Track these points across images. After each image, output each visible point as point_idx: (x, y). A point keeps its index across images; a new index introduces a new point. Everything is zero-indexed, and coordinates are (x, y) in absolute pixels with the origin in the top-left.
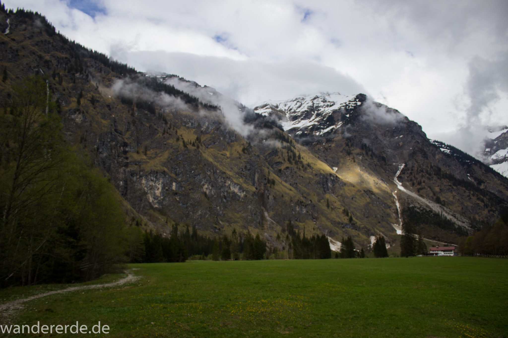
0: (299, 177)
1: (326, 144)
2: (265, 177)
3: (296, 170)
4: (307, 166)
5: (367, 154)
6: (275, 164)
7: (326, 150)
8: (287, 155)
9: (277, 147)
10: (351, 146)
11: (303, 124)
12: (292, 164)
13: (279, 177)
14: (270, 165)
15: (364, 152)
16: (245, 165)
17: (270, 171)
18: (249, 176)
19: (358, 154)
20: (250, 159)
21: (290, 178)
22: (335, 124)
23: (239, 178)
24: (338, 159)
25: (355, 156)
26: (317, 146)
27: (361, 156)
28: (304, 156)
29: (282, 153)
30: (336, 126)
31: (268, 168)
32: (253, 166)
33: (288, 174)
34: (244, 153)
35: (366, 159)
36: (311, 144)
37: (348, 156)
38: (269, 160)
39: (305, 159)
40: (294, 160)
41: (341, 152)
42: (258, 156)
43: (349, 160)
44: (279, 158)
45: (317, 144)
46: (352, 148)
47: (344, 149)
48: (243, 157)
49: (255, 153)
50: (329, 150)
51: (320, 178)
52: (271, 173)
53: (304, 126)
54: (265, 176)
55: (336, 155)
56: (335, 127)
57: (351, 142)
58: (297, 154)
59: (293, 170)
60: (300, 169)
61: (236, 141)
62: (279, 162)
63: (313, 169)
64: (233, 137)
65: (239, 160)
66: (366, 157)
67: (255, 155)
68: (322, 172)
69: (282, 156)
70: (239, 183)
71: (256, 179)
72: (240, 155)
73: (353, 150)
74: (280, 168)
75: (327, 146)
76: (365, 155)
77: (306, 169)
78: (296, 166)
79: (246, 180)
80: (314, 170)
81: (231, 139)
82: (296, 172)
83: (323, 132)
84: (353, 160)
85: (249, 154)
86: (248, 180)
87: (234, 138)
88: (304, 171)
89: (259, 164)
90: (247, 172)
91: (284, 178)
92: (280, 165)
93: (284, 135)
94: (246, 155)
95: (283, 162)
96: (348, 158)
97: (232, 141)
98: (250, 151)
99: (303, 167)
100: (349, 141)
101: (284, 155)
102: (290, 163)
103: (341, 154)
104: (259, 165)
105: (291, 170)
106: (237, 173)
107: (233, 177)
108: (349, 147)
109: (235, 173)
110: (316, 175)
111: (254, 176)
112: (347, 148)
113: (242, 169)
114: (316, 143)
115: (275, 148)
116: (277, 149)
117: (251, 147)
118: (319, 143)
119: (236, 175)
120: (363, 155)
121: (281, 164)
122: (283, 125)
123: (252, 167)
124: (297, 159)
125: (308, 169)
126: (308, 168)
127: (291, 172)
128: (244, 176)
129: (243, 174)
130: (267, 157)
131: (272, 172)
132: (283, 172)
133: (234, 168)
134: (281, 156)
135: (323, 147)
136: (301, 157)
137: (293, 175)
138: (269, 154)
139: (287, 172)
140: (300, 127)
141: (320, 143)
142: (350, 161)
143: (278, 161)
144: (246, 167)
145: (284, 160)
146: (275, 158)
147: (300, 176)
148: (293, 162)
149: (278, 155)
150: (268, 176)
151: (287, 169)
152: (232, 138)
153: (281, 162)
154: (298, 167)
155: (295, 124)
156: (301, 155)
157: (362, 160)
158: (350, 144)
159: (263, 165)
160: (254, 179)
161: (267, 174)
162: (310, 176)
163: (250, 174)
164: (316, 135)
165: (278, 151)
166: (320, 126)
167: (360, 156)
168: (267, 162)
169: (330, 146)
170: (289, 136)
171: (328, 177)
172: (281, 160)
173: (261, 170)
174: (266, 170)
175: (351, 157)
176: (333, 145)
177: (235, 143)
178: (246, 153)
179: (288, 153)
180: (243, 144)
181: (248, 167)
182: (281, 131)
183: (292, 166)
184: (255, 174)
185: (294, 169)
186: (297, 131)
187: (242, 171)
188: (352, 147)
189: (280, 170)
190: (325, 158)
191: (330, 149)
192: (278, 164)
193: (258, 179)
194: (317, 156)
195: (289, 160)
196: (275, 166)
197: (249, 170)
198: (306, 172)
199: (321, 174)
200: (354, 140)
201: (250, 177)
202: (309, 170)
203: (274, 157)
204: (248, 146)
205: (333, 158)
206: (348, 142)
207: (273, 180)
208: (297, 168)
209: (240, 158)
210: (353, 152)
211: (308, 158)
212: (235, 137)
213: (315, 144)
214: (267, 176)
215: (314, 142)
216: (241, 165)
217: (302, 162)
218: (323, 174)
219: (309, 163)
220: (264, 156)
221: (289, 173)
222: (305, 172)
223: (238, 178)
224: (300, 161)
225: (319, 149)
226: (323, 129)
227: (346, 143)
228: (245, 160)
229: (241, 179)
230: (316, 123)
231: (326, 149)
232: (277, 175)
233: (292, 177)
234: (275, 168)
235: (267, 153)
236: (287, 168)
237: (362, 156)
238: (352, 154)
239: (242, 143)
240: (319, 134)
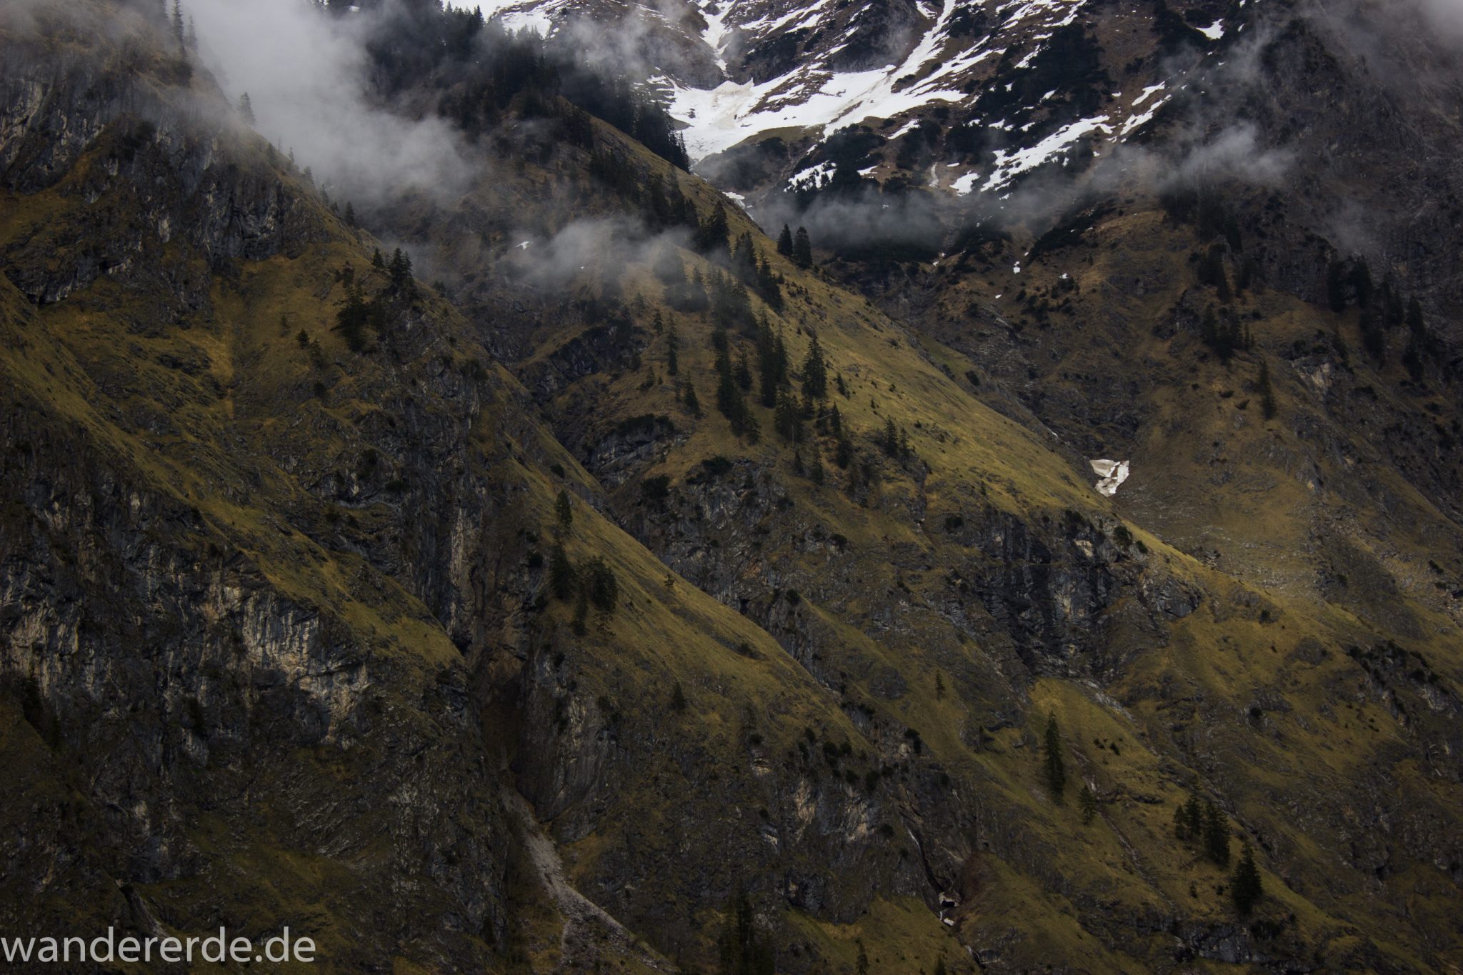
0: (813, 546)
1: (1035, 268)
2: (531, 547)
3: (786, 482)
4: (877, 451)
5: (1373, 346)
6: (614, 440)
7: (1031, 319)
8: (709, 358)
9: (629, 299)
10: (1243, 283)
11: (843, 102)
12: (754, 439)
13: (645, 541)
14: (571, 449)
15: (1349, 334)
16: (368, 447)
17: (573, 496)
18: (395, 539)
19: (1295, 350)
20: (409, 401)
21: (738, 549)
22: (1111, 100)
23: (314, 553)
24: (1134, 389)
25: (1275, 364)
26: (962, 284)
27: (1326, 368)
28: (854, 369)
29: (674, 342)
30: (1116, 122)
31: (558, 471)
32: (429, 457)
33: (721, 516)
34: (356, 345)
35: (1369, 390)
36: (913, 271)
37: (1215, 367)
38: (562, 401)
39: (864, 393)
40: (768, 401)
41: (1158, 332)
42: (474, 372)
43: (1227, 395)
44: (645, 387)
45: (962, 269)
46: (1252, 302)
47: (1181, 309)
48: (347, 380)
49: (445, 347)
50: (1056, 319)
51: (989, 551)
52: (584, 508)
53: (857, 117)
54: (533, 540)
55: (1116, 355)
56: (1107, 129)
57: (1237, 246)
58: (797, 357)
59: (760, 488)
60: (818, 475)
61: (286, 244)
62: (646, 423)
63: (930, 479)
64: (259, 212)
65: (316, 403)
66: (1366, 377)
67: (447, 361)
68: (1006, 502)
69: (673, 371)
70: (312, 595)
71: (458, 561)
72: (320, 363)
73: (1256, 316)
74: (655, 471)
75: (1040, 282)
76: (1353, 360)
77: (869, 473)
78: (788, 454)
79: (371, 568)
80: (937, 487)
81: (243, 233)
82: (784, 503)
83: (1008, 165)
84: (1254, 401)
85: (397, 358)
86: (391, 573)
87: (269, 221)
88: (850, 492)
89: (482, 439)
90: (380, 500)
91: (694, 550)
92: (655, 447)
93: (686, 192)
94: (369, 363)
95: (676, 416)
96: (1218, 386)
97: (253, 249)
98: (402, 328)
99: (843, 457)
100: (1222, 240)
101: (684, 362)
102: (743, 426)
103: (1158, 352)
104: (485, 448)
105: (749, 484)
106: (300, 517)
107: (264, 550)
108: (1224, 295)
109: (277, 518)
110: (954, 523)
111: (441, 535)
112: (1210, 295)
113: (339, 478)
114: (954, 259)
115: (615, 304)
116: (626, 312)
117: (415, 295)
118: (971, 262)
119: (288, 534)
120: (1338, 359)
121: (659, 438)
122: (677, 111)
123: (420, 465)
124: (797, 393)
125: (889, 480)
126: (890, 467)
127: (750, 502)
128: (356, 542)
129: (352, 521)
130: (552, 382)
131: (588, 508)
132: (682, 501)
133: (274, 477)
134: (661, 372)
135: (1006, 290)
136: (830, 375)
137: (763, 531)
138: (564, 353)
139: (714, 500)
140: (822, 128)
141: (982, 259)
142: (1229, 405)
143: (640, 408)
144: (371, 460)
145: (691, 404)
146: (615, 387)
147: (818, 536)
148: (766, 418)
149: (636, 366)
150: (557, 536)
151: (710, 482)
152: (252, 225)
153: (664, 421)
154: (808, 462)
155: (777, 107)
156: (826, 358)
157: (1331, 400)
158: (1229, 269)
159: (517, 447)
160: (440, 565)
161: (550, 517)
162: (907, 534)
163: (408, 524)
164: (950, 194)
165: (639, 330)
166: (985, 122)
167: (1318, 363)
168: (545, 418)
169: (1069, 285)
170: (731, 202)
171: (1057, 542)
172: (661, 404)
173: (496, 487)
174: (543, 489)
175: (1246, 371)
176: (1092, 278)
177: (281, 260)
178: (372, 351)
179: (719, 342)
180: (346, 276)
181: (393, 461)
182: (661, 167)
183: (751, 452)
184: (446, 520)
185: (768, 479)
186: (794, 162)
187: (344, 495)
188: (1247, 293)
189: (657, 489)
190: (1029, 385)
191: (1067, 309)
192: (640, 436)
193: (477, 560)
194: (963, 365)
195: (728, 404)
196: (610, 453)
197: (396, 489)
198: (872, 501)
199: (991, 512)
200: (1262, 235)
201: (405, 549)
202: (897, 485)
203: (603, 377)
204: (393, 291)
205: (1088, 381)
206: (1219, 249)
207: (597, 564)
208: (798, 468)
209: (320, 390)
210: (1255, 330)
211: (885, 384)
212: (279, 216)
213: (941, 269)
214: (549, 538)
215: (934, 256)
216: (334, 448)
217: (835, 416)
218: (1007, 515)
219: (891, 427)
220: (520, 374)
221: (729, 509)
222: (864, 504)
223: (308, 557)
224: (822, 412)
225: (973, 312)
226: (1016, 142)
227: (1194, 257)
228: (365, 408)
229: (328, 569)
230: (953, 96)
231: (1038, 311)
232: (635, 531)
233: (757, 546)
234: (616, 469)
235: (550, 347)
236: (716, 467)
237: (1336, 368)
238: (1247, 346)
239: (338, 264)
240: (976, 184)
